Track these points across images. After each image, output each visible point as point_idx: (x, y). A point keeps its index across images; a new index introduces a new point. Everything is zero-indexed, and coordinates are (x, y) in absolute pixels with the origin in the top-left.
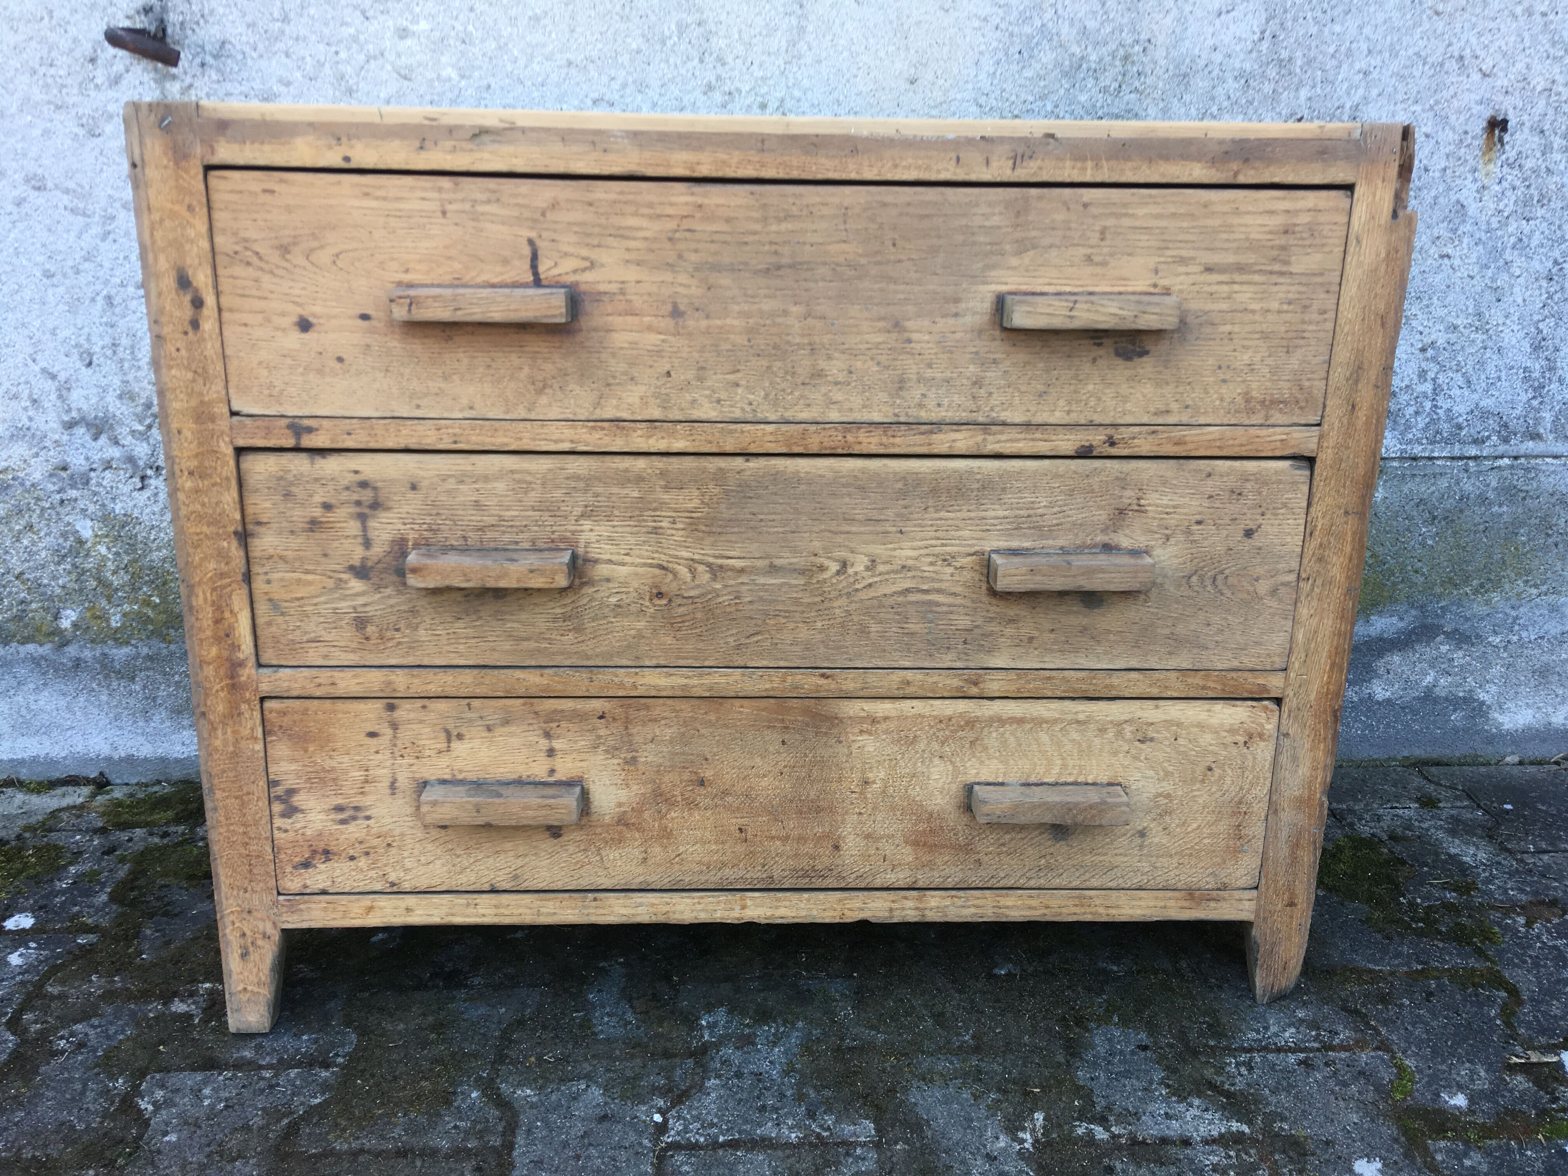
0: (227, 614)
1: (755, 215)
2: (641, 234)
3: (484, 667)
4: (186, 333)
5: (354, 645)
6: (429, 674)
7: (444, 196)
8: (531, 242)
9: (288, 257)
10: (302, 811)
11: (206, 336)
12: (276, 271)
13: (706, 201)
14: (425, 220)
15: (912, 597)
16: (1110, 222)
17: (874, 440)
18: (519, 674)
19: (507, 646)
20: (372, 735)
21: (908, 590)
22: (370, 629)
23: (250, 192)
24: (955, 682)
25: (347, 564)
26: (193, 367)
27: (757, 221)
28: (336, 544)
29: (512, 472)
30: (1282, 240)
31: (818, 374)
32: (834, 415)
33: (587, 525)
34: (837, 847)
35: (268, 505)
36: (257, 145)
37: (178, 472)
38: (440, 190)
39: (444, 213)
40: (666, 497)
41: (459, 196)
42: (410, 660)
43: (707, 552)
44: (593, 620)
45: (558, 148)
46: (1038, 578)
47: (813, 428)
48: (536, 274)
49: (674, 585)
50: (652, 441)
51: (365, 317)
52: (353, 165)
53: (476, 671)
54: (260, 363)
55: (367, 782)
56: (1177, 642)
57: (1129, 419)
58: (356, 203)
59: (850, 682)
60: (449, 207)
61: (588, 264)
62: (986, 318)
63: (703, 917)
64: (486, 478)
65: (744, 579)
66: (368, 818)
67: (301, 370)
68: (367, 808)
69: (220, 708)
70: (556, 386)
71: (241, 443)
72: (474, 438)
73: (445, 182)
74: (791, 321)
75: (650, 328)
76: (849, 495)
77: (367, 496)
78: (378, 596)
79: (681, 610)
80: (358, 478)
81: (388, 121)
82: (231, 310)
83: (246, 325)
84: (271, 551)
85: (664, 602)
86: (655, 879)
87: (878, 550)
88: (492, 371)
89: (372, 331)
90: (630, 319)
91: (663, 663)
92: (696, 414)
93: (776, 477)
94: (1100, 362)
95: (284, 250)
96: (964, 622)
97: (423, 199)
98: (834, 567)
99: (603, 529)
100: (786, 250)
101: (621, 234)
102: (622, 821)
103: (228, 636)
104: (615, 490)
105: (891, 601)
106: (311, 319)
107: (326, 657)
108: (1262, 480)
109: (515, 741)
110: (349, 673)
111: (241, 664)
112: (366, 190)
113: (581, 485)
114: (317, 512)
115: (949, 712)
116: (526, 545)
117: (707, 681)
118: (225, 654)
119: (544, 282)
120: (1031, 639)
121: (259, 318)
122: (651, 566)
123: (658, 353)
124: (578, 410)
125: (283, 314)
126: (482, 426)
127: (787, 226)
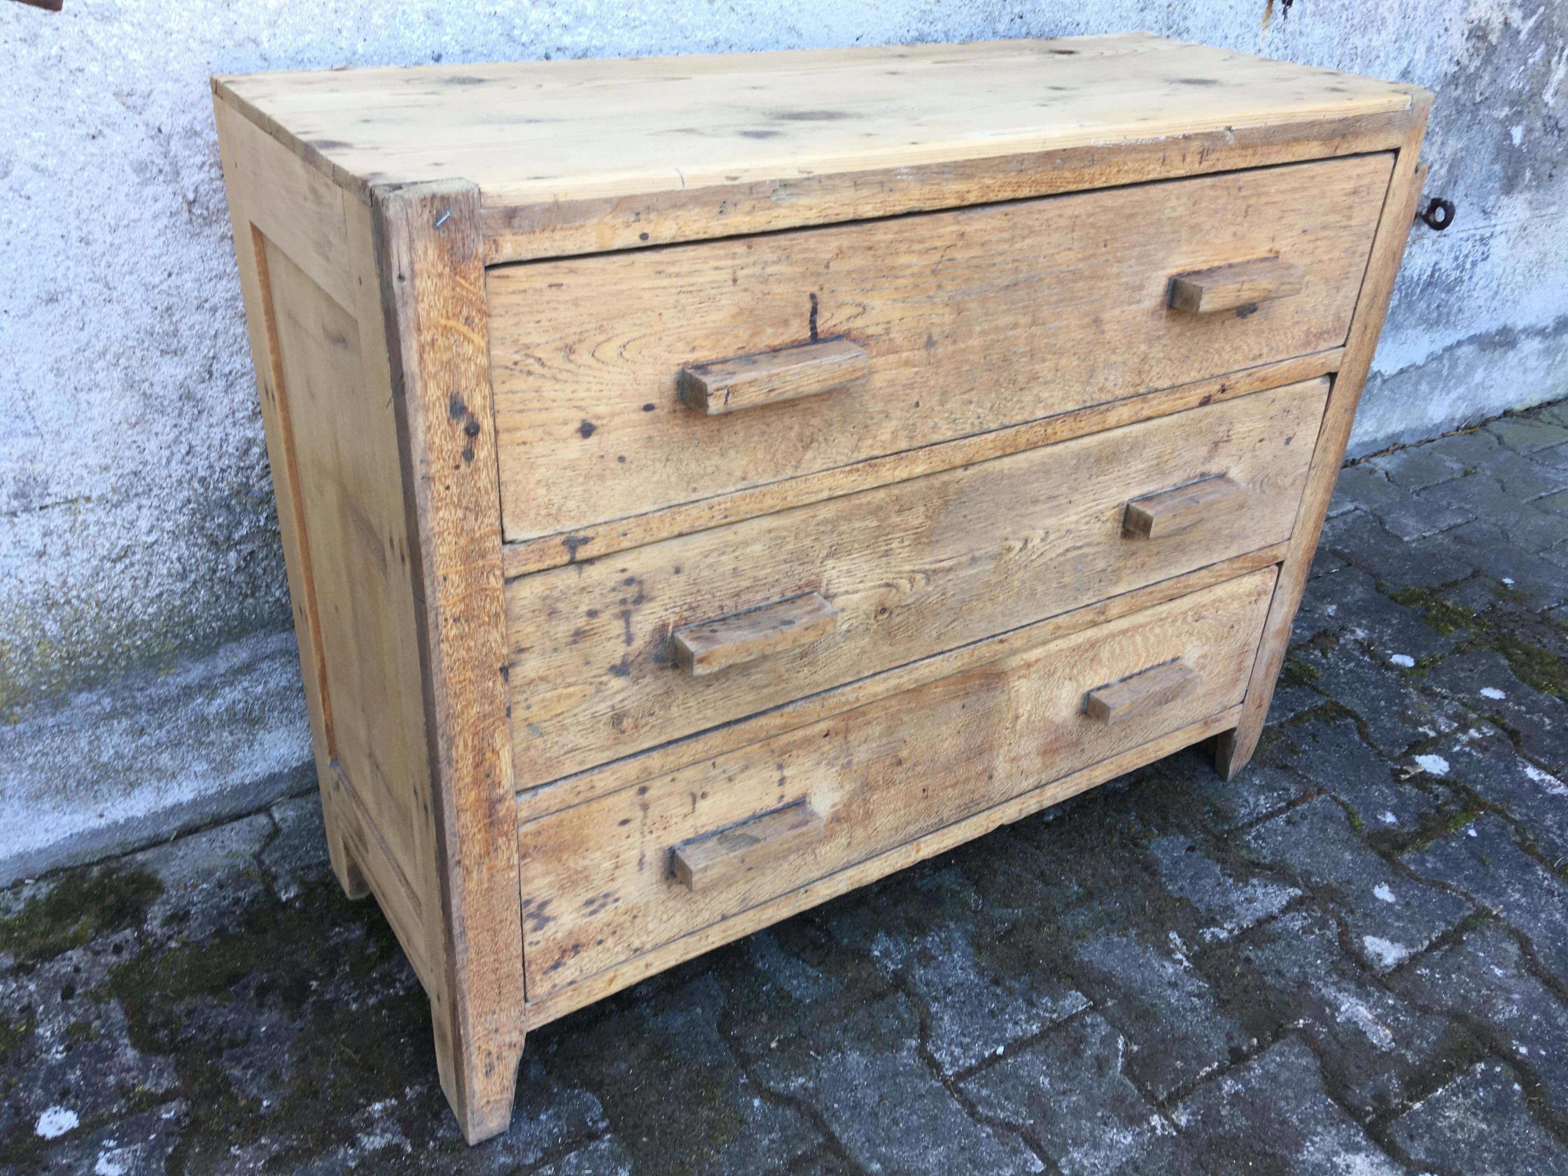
0: (488, 755)
1: (1005, 235)
2: (909, 271)
3: (728, 724)
4: (457, 467)
5: (610, 742)
6: (683, 748)
7: (737, 262)
8: (813, 296)
9: (572, 357)
10: (554, 918)
11: (481, 464)
12: (559, 376)
13: (968, 229)
14: (714, 292)
15: (1071, 555)
16: (1252, 201)
17: (1067, 428)
18: (762, 721)
19: (750, 697)
20: (624, 822)
21: (1068, 550)
22: (627, 723)
23: (535, 290)
24: (1090, 617)
25: (608, 666)
26: (464, 502)
27: (1005, 241)
28: (599, 648)
29: (770, 531)
30: (1349, 200)
31: (1034, 378)
32: (1040, 414)
33: (830, 563)
34: (990, 777)
35: (531, 629)
36: (547, 234)
37: (441, 622)
38: (734, 256)
39: (735, 281)
40: (897, 519)
41: (752, 259)
42: (663, 739)
43: (926, 562)
44: (826, 649)
45: (849, 194)
46: (1178, 520)
47: (1023, 428)
48: (813, 328)
49: (897, 598)
50: (897, 472)
51: (648, 408)
52: (650, 242)
53: (724, 731)
54: (539, 482)
55: (617, 867)
56: (1232, 538)
57: (1236, 367)
58: (647, 284)
59: (1017, 640)
60: (741, 273)
61: (861, 309)
62: (1159, 300)
63: (888, 871)
64: (746, 543)
65: (951, 576)
66: (617, 900)
67: (581, 479)
68: (616, 892)
69: (477, 850)
70: (821, 438)
71: (512, 572)
72: (742, 508)
73: (739, 247)
74: (1018, 332)
75: (907, 363)
76: (1038, 480)
77: (632, 592)
78: (636, 688)
79: (898, 620)
80: (626, 576)
81: (689, 186)
82: (508, 430)
83: (524, 443)
84: (532, 675)
85: (886, 615)
86: (854, 856)
87: (1051, 522)
88: (766, 437)
89: (656, 421)
90: (891, 358)
91: (878, 669)
92: (935, 438)
93: (985, 479)
94: (1227, 323)
95: (570, 350)
96: (1101, 564)
97: (717, 268)
98: (1018, 545)
99: (844, 565)
100: (1024, 267)
101: (892, 273)
102: (836, 819)
103: (488, 776)
104: (857, 524)
105: (1055, 563)
106: (594, 422)
107: (582, 763)
108: (1302, 397)
109: (752, 783)
110: (607, 772)
111: (501, 800)
112: (660, 268)
113: (830, 527)
114: (581, 622)
115: (1080, 641)
116: (776, 599)
117: (915, 675)
118: (484, 795)
119: (821, 336)
120: (1143, 565)
121: (539, 432)
122: (880, 586)
123: (911, 386)
124: (839, 458)
125: (565, 423)
126: (752, 495)
127: (1028, 241)
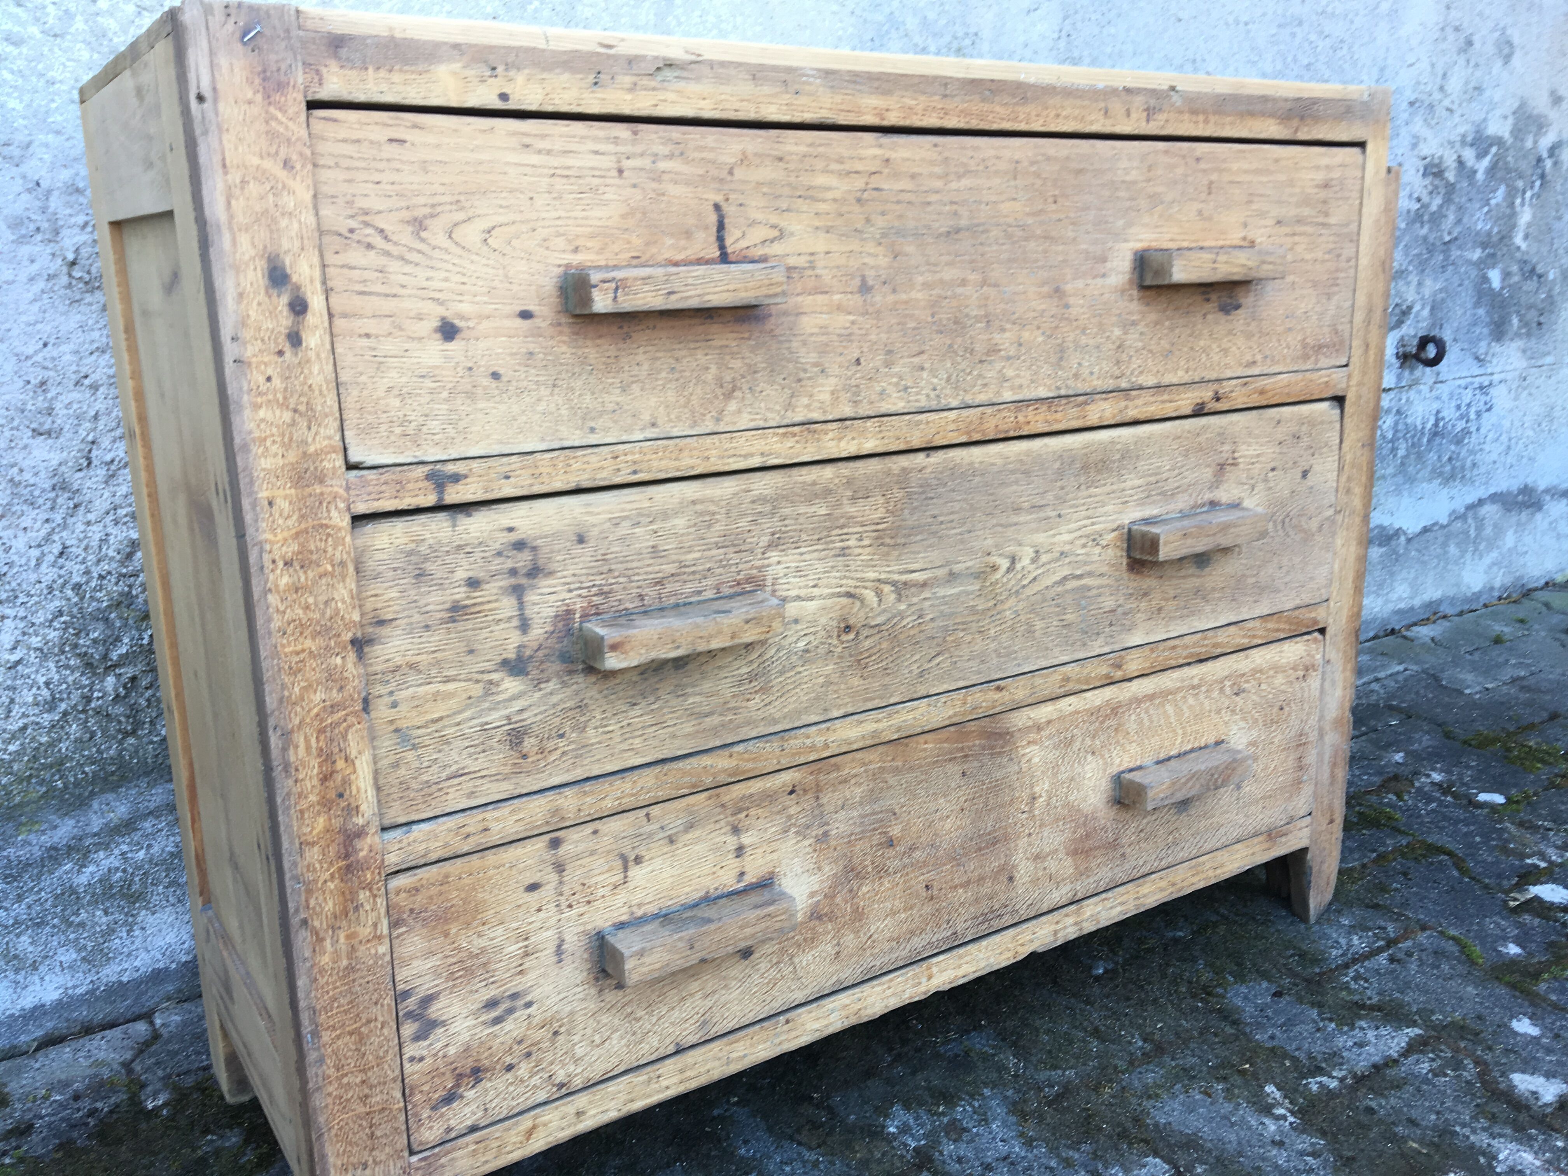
0: (340, 764)
1: (937, 170)
2: (830, 195)
3: (663, 761)
4: (280, 353)
5: (507, 770)
6: (604, 786)
7: (621, 149)
8: (717, 207)
9: (423, 234)
10: (443, 1023)
11: (312, 355)
12: (408, 256)
13: (893, 155)
14: (596, 181)
15: (1071, 584)
16: (1214, 177)
17: (1040, 418)
18: (706, 761)
19: (688, 728)
20: (533, 887)
21: (1065, 578)
22: (529, 744)
23: (372, 142)
24: (1104, 670)
25: (499, 659)
26: (292, 402)
27: (939, 177)
28: (485, 633)
29: (694, 502)
30: (1323, 194)
31: (994, 350)
32: (1008, 396)
33: (774, 556)
34: (1011, 879)
35: (394, 594)
36: (382, 73)
37: (268, 565)
38: (616, 140)
39: (620, 171)
40: (852, 510)
41: (638, 149)
42: (579, 773)
43: (892, 570)
44: (781, 673)
45: (746, 88)
46: (1189, 541)
47: (989, 410)
48: (722, 247)
49: (862, 614)
50: (843, 444)
51: (526, 315)
52: (511, 106)
53: (657, 769)
54: (390, 389)
55: (527, 955)
56: (1261, 590)
57: (1229, 374)
58: (513, 158)
59: (1019, 691)
60: (627, 164)
61: (776, 233)
62: (1127, 277)
63: (894, 1003)
64: (665, 515)
65: (927, 594)
66: (529, 1005)
67: (445, 394)
68: (525, 993)
69: (329, 906)
70: (745, 387)
71: (362, 508)
72: (655, 464)
73: (621, 130)
74: (968, 290)
75: (839, 308)
76: (1016, 482)
77: (523, 560)
78: (538, 695)
79: (867, 643)
80: (514, 537)
81: (554, 46)
82: (345, 316)
83: (368, 336)
84: (399, 660)
85: (852, 636)
86: (848, 975)
87: (1040, 538)
88: (677, 375)
89: (536, 333)
90: (820, 298)
91: (850, 710)
92: (885, 407)
93: (953, 470)
94: (1210, 317)
95: (419, 225)
96: (1109, 603)
97: (596, 153)
98: (1005, 564)
99: (791, 559)
100: (964, 212)
101: (810, 195)
102: (816, 915)
103: (341, 795)
104: (802, 509)
105: (1052, 593)
106: (457, 322)
107: (471, 795)
108: (1312, 422)
109: (699, 848)
110: (505, 810)
111: (360, 833)
112: (527, 140)
113: (768, 508)
114: (460, 593)
115: (1098, 702)
116: (709, 594)
117: (896, 721)
118: (337, 823)
119: (732, 258)
120: (1160, 610)
121: (386, 325)
122: (839, 595)
123: (848, 337)
124: (770, 415)
125: (420, 318)
126: (666, 448)
127: (965, 182)
